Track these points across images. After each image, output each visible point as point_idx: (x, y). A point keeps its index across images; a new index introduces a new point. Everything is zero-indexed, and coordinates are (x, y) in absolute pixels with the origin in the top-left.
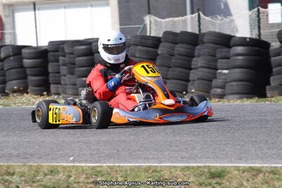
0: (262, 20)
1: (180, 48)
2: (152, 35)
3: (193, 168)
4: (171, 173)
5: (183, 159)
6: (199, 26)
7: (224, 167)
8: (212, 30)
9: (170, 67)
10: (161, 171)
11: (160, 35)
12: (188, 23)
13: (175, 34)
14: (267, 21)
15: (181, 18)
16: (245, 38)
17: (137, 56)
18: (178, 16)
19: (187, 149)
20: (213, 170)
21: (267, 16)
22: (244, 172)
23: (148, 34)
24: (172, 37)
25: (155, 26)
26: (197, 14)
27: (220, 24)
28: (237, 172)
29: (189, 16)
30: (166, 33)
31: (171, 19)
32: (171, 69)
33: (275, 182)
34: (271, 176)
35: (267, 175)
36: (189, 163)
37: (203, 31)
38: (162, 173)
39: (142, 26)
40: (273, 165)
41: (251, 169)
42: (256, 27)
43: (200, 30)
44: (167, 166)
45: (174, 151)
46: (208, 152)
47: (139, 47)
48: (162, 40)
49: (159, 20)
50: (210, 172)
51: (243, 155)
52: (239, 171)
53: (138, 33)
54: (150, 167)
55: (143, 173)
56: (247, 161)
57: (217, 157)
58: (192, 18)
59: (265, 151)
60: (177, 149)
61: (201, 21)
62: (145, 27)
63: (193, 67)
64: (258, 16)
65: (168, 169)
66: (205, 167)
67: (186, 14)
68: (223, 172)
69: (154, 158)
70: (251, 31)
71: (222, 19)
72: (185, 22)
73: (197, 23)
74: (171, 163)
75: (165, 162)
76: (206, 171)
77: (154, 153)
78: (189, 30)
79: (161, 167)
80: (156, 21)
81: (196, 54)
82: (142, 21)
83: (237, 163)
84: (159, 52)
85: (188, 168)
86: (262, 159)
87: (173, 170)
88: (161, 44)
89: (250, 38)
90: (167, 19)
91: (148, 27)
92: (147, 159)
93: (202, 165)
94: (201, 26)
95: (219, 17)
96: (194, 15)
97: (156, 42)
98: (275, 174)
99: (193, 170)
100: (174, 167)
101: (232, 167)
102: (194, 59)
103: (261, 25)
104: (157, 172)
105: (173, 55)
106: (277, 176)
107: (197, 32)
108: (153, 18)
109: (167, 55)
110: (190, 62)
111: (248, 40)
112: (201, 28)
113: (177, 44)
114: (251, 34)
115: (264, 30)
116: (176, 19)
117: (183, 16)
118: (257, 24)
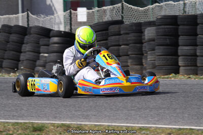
0: (73, 19)
1: (14, 37)
3: (21, 123)
4: (5, 127)
5: (13, 117)
6: (28, 22)
7: (43, 123)
8: (37, 24)
9: (6, 51)
12: (19, 19)
13: (10, 27)
14: (77, 20)
15: (14, 15)
16: (61, 31)
18: (12, 14)
19: (16, 109)
20: (35, 126)
21: (77, 16)
22: (57, 127)
24: (8, 29)
26: (26, 13)
27: (43, 21)
28: (53, 127)
29: (20, 15)
30: (4, 26)
31: (7, 16)
32: (6, 52)
36: (18, 120)
37: (30, 26)
40: (79, 123)
41: (63, 125)
42: (69, 24)
43: (28, 25)
45: (7, 111)
46: (32, 112)
48: (1, 31)
51: (58, 115)
56: (60, 119)
57: (39, 116)
58: (22, 16)
59: (73, 112)
60: (10, 109)
61: (30, 18)
63: (22, 51)
64: (70, 16)
65: (2, 124)
66: (30, 123)
67: (18, 13)
68: (43, 127)
70: (65, 27)
71: (44, 17)
72: (17, 18)
73: (26, 19)
74: (5, 119)
76: (31, 126)
78: (20, 24)
81: (25, 42)
83: (53, 121)
85: (17, 123)
86: (71, 118)
87: (6, 125)
89: (64, 32)
90: (5, 16)
93: (28, 121)
94: (30, 21)
95: (42, 16)
96: (24, 14)
99: (20, 125)
100: (7, 122)
101: (49, 123)
102: (24, 45)
103: (73, 23)
105: (8, 42)
107: (26, 26)
109: (4, 42)
110: (21, 47)
111: (63, 33)
112: (30, 23)
113: (11, 34)
114: (65, 29)
115: (74, 26)
116: (11, 16)
117: (16, 14)
118: (69, 21)
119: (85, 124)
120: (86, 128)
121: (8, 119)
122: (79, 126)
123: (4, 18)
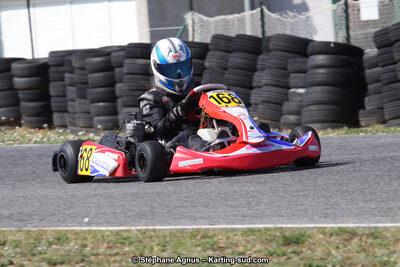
0: (351, 17)
1: (236, 59)
2: (196, 40)
3: (259, 230)
4: (228, 238)
5: (244, 218)
6: (263, 27)
7: (302, 228)
8: (281, 32)
10: (214, 235)
11: (208, 40)
12: (246, 22)
13: (228, 39)
14: (359, 18)
15: (236, 15)
16: (329, 43)
18: (232, 14)
19: (249, 203)
20: (287, 234)
21: (359, 10)
22: (331, 236)
23: (190, 39)
24: (224, 43)
25: (200, 27)
26: (259, 9)
27: (292, 24)
28: (321, 236)
29: (248, 13)
30: (216, 37)
31: (222, 17)
33: (376, 250)
34: (370, 240)
35: (364, 238)
36: (253, 223)
37: (268, 34)
38: (216, 239)
39: (181, 28)
40: (372, 225)
41: (342, 231)
42: (344, 27)
43: (263, 32)
44: (222, 229)
45: (230, 206)
46: (279, 207)
48: (210, 47)
49: (206, 18)
50: (284, 237)
51: (329, 212)
52: (324, 234)
54: (198, 231)
55: (188, 239)
56: (335, 219)
57: (293, 214)
58: (252, 15)
59: (361, 204)
60: (236, 203)
61: (266, 19)
62: (185, 30)
63: (254, 84)
64: (346, 11)
65: (223, 233)
66: (276, 229)
67: (243, 10)
68: (303, 236)
69: (203, 218)
70: (336, 33)
71: (294, 17)
72: (242, 21)
73: (260, 22)
74: (228, 223)
75: (219, 223)
76: (278, 234)
77: (203, 210)
78: (249, 32)
79: (214, 229)
80: (201, 20)
81: (259, 67)
82: (182, 21)
83: (321, 223)
84: (207, 64)
85: (252, 231)
86: (357, 216)
87: (231, 234)
88: (210, 53)
89: (335, 43)
90: (217, 18)
91: (190, 29)
92: (194, 220)
93: (272, 226)
94: (266, 26)
95: (291, 14)
96: (254, 11)
97: (202, 50)
98: (376, 238)
99: (259, 234)
100: (232, 230)
101: (313, 228)
102: (256, 74)
103: (351, 25)
104: (208, 237)
105: (226, 69)
106: (379, 241)
107: (261, 36)
108: (198, 16)
109: (217, 69)
110: (251, 77)
111: (332, 45)
112: (266, 29)
113: (231, 52)
114: (337, 37)
115: (354, 30)
116: (230, 17)
117: (239, 13)
118: (344, 22)
119: (385, 227)
120: (388, 235)
121: (233, 223)
122: (373, 231)
123: (216, 22)
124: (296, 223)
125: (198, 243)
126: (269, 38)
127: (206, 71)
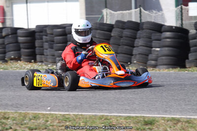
0: (184, 15)
1: (127, 32)
2: (108, 23)
3: (133, 117)
4: (117, 120)
5: (126, 111)
6: (140, 17)
7: (154, 117)
8: (149, 20)
9: (119, 45)
10: (111, 119)
11: (113, 23)
12: (132, 15)
13: (123, 23)
14: (188, 15)
15: (127, 11)
16: (172, 27)
17: (97, 37)
19: (129, 103)
20: (146, 119)
21: (188, 11)
22: (168, 121)
23: (105, 22)
24: (121, 25)
25: (110, 16)
26: (139, 9)
27: (155, 17)
28: (163, 121)
29: (133, 10)
30: (118, 22)
31: (121, 12)
32: (120, 47)
33: (190, 129)
34: (187, 124)
35: (184, 123)
36: (130, 114)
37: (143, 21)
38: (111, 120)
39: (101, 16)
40: (188, 117)
41: (173, 119)
42: (180, 19)
43: (141, 20)
44: (115, 116)
45: (120, 105)
46: (143, 106)
47: (99, 31)
48: (114, 26)
49: (113, 12)
50: (144, 121)
51: (168, 109)
52: (164, 120)
53: (98, 21)
54: (103, 116)
55: (98, 120)
56: (170, 113)
57: (150, 110)
58: (135, 11)
59: (183, 106)
60: (122, 103)
61: (142, 14)
62: (103, 17)
63: (135, 45)
64: (181, 12)
65: (115, 118)
66: (141, 117)
67: (131, 9)
68: (154, 121)
69: (106, 110)
70: (177, 22)
71: (156, 13)
72: (130, 14)
73: (139, 15)
74: (118, 113)
75: (113, 113)
76: (142, 119)
77: (106, 106)
78: (134, 20)
79: (111, 116)
80: (110, 13)
81: (138, 37)
82: (101, 13)
83: (163, 114)
84: (112, 34)
85: (129, 117)
86: (181, 112)
87: (119, 119)
88: (114, 29)
90: (118, 12)
91: (105, 17)
92: (101, 110)
93: (139, 115)
94: (142, 17)
95: (154, 12)
96: (137, 10)
97: (110, 27)
98: (189, 123)
99: (132, 119)
100: (120, 116)
101: (159, 117)
102: (136, 40)
103: (184, 18)
104: (108, 119)
105: (122, 37)
106: (191, 125)
107: (139, 21)
108: (109, 11)
109: (117, 37)
110: (134, 42)
111: (174, 28)
112: (142, 18)
113: (124, 29)
114: (177, 24)
115: (185, 21)
116: (125, 12)
117: (129, 10)
118: (180, 17)
119: (194, 118)
120: (196, 122)
121: (120, 113)
122: (189, 120)
123: (118, 14)
124: (151, 114)
125: (103, 122)
126: (143, 23)
127: (112, 38)
